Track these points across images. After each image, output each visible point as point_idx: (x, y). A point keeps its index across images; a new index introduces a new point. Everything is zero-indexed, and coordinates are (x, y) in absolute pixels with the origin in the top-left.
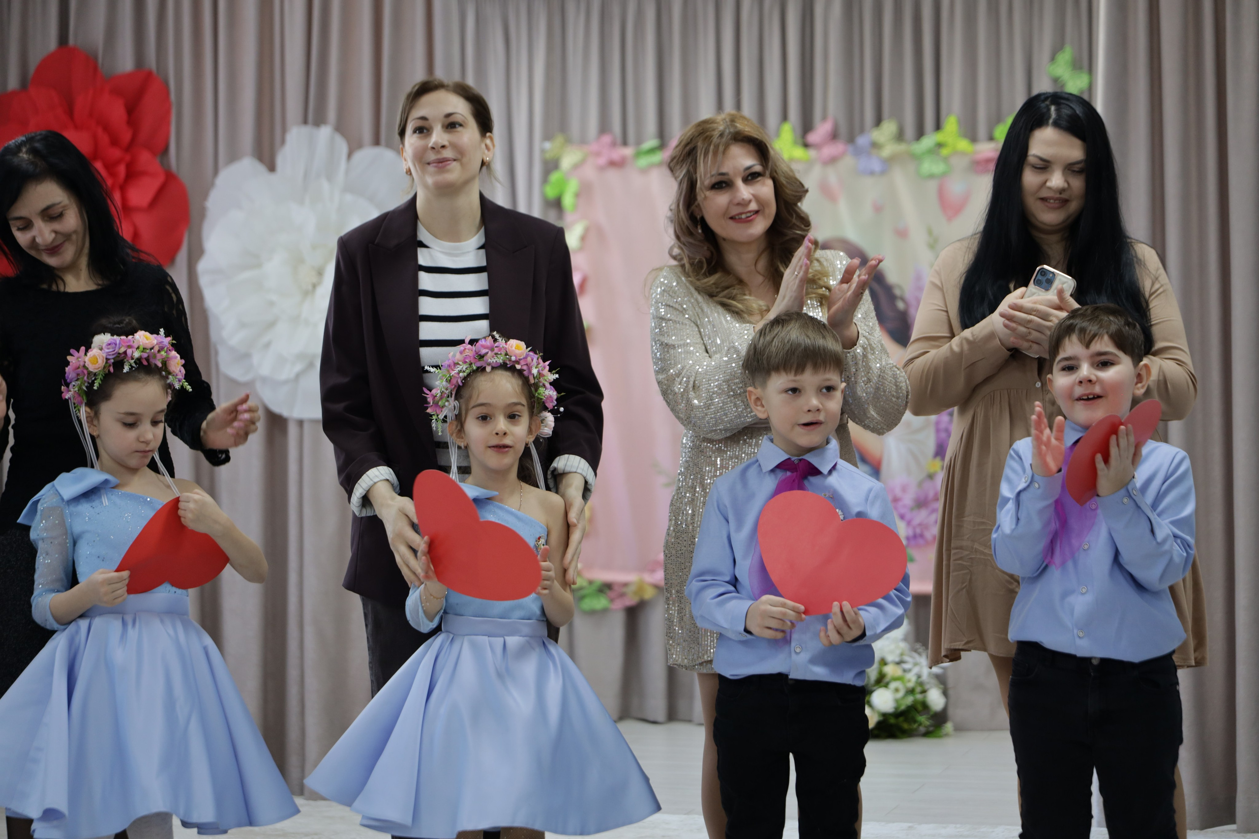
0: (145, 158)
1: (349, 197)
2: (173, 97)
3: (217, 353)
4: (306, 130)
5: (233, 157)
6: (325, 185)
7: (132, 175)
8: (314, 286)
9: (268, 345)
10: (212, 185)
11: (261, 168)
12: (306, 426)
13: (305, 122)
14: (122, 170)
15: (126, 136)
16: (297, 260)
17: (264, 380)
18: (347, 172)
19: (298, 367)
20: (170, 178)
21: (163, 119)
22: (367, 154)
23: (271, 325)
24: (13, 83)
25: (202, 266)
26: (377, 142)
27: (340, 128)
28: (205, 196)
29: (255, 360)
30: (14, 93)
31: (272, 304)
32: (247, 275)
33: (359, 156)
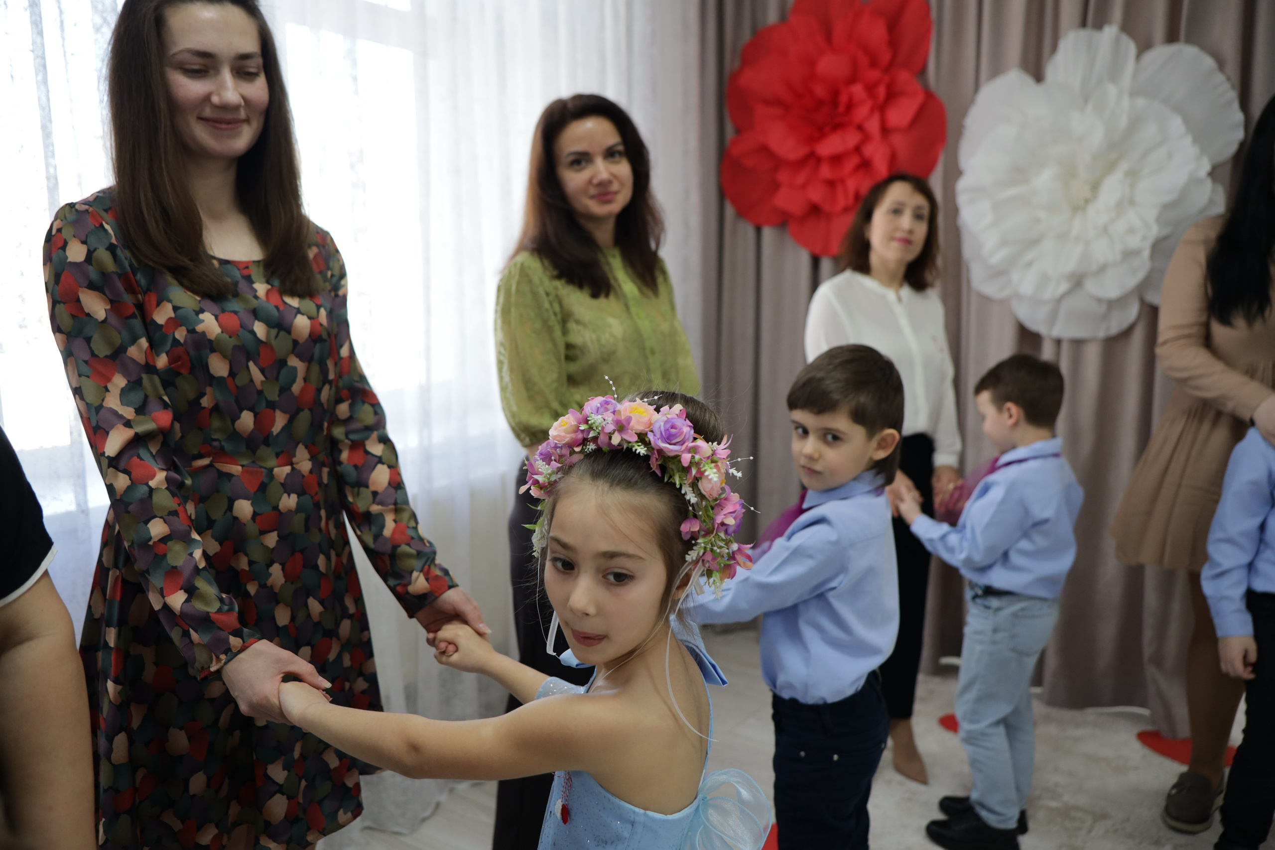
0: (903, 76)
1: (1141, 102)
2: (934, 14)
3: (968, 270)
4: (1084, 33)
5: (997, 71)
6: (1112, 90)
7: (892, 95)
8: (1087, 201)
9: (1029, 264)
10: (972, 101)
11: (1029, 80)
12: (1065, 347)
13: (1084, 24)
14: (881, 91)
15: (885, 57)
16: (1069, 173)
17: (1019, 297)
18: (1135, 75)
19: (1064, 287)
20: (929, 96)
21: (922, 39)
22: (1161, 52)
23: (1035, 242)
24: (772, 17)
25: (962, 184)
26: (1172, 37)
27: (1127, 28)
28: (963, 113)
29: (1015, 276)
30: (773, 28)
31: (1038, 220)
32: (1011, 192)
33: (1150, 56)
